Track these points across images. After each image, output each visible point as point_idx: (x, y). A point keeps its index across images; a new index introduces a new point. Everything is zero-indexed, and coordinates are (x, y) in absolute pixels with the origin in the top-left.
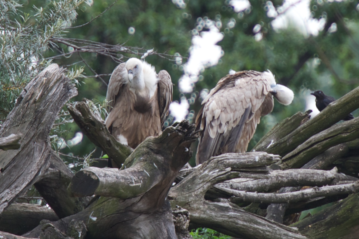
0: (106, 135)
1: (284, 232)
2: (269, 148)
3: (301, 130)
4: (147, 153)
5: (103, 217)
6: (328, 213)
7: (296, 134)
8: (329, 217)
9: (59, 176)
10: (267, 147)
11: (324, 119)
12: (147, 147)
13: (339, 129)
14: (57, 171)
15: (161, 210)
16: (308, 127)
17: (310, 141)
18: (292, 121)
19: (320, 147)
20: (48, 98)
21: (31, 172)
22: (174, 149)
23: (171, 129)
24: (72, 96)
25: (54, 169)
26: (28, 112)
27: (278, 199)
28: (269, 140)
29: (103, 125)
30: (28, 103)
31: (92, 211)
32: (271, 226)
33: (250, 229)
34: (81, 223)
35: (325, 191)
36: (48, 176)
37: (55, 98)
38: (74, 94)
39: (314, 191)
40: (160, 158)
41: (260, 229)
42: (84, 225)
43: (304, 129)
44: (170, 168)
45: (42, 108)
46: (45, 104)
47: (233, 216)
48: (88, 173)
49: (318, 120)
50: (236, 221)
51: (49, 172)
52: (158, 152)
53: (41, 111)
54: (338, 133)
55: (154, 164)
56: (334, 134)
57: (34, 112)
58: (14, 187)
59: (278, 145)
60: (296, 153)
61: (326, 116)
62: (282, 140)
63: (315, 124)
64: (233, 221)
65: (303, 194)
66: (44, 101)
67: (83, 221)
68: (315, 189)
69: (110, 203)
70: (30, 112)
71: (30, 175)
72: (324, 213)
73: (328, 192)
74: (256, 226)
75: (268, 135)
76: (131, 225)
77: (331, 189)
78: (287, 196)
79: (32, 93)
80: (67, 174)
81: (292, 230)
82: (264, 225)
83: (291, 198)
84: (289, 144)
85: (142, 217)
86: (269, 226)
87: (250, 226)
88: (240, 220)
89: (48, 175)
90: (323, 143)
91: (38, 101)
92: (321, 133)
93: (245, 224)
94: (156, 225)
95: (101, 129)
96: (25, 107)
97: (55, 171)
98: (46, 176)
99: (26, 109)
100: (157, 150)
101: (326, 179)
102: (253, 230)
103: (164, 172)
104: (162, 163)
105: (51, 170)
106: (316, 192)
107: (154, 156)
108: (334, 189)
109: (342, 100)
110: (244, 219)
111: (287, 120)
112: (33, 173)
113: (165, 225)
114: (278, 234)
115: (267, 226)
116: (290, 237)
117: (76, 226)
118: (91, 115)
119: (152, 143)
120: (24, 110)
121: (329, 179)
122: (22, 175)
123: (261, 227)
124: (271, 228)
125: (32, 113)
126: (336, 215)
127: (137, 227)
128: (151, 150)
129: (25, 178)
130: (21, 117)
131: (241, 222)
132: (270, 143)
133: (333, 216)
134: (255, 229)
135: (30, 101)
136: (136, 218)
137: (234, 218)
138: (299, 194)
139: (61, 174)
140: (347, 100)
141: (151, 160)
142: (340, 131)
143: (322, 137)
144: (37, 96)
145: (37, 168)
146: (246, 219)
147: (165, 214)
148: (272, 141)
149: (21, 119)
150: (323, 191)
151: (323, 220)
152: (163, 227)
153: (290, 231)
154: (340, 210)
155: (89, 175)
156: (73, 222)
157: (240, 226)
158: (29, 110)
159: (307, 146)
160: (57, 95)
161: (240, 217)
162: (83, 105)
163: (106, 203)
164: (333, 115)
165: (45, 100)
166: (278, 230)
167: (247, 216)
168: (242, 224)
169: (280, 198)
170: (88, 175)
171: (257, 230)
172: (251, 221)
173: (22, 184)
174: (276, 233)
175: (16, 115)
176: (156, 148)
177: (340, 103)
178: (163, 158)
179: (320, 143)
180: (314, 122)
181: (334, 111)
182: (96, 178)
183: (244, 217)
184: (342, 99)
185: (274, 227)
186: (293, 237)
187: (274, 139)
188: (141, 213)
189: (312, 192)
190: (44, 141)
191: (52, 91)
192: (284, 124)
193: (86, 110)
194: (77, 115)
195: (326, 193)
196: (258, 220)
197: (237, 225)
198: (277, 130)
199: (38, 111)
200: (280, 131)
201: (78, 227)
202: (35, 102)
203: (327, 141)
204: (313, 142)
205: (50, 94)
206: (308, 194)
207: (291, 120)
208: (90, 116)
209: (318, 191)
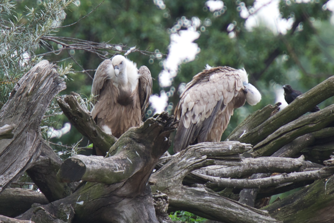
0: (92, 126)
1: (255, 215)
2: (242, 137)
3: (271, 121)
4: (130, 142)
5: (90, 201)
6: (295, 198)
7: (267, 125)
8: (297, 201)
9: (49, 163)
10: (240, 136)
11: (292, 111)
12: (130, 136)
13: (306, 120)
14: (48, 158)
15: (142, 195)
16: (277, 118)
17: (280, 131)
18: (263, 113)
19: (288, 137)
20: (39, 91)
21: (24, 160)
22: (155, 138)
23: (152, 120)
24: (61, 89)
25: (45, 157)
26: (21, 104)
27: (250, 184)
28: (242, 130)
29: (90, 117)
30: (20, 96)
31: (79, 196)
32: (243, 209)
33: (224, 212)
34: (69, 206)
35: (293, 177)
36: (39, 164)
37: (46, 91)
38: (63, 88)
39: (283, 177)
40: (141, 147)
41: (234, 212)
42: (72, 208)
43: (274, 121)
44: (151, 156)
45: (34, 101)
46: (37, 97)
47: (209, 200)
48: (75, 161)
49: (287, 112)
50: (212, 205)
51: (40, 160)
52: (140, 141)
53: (32, 104)
54: (305, 124)
55: (137, 153)
56: (302, 125)
57: (26, 104)
58: (8, 174)
59: (250, 135)
60: (267, 142)
61: (294, 108)
62: (254, 130)
63: (284, 115)
64: (209, 204)
65: (273, 180)
66: (35, 94)
67: (71, 205)
68: (284, 175)
69: (96, 188)
70: (22, 104)
71: (22, 163)
72: (292, 197)
73: (296, 178)
74: (229, 209)
75: (241, 126)
76: (115, 208)
77: (299, 176)
78: (258, 182)
79: (24, 87)
80: (56, 161)
81: (263, 213)
82: (237, 208)
83: (262, 183)
84: (260, 134)
85: (125, 201)
86: (241, 209)
87: (224, 209)
88: (215, 204)
89: (39, 162)
90: (291, 133)
91: (30, 94)
92: (290, 124)
93: (220, 207)
94: (138, 208)
95: (88, 120)
96: (18, 99)
97: (45, 159)
98: (37, 163)
99: (19, 101)
100: (139, 139)
101: (294, 166)
102: (227, 213)
103: (145, 160)
104: (143, 151)
105: (42, 158)
106: (285, 178)
107: (136, 145)
108: (301, 175)
109: (309, 94)
110: (218, 203)
111: (258, 112)
112: (25, 160)
113: (146, 208)
114: (250, 217)
115: (239, 209)
116: (261, 220)
117: (65, 209)
118: (79, 108)
119: (134, 133)
120: (17, 102)
121: (296, 166)
122: (15, 162)
123: (234, 211)
124: (244, 211)
125: (25, 106)
126: (303, 199)
127: (121, 210)
128: (134, 139)
129: (18, 165)
130: (15, 109)
131: (216, 206)
132: (243, 132)
133: (300, 200)
134: (229, 212)
135: (23, 94)
136: (120, 202)
137: (210, 201)
138: (269, 180)
139: (51, 161)
140: (314, 93)
141: (133, 149)
142: (307, 122)
143: (290, 128)
144: (29, 90)
145: (29, 156)
146: (220, 203)
147: (146, 198)
148: (245, 131)
149: (14, 110)
150: (291, 177)
151: (291, 204)
152: (145, 210)
153: (261, 213)
154: (306, 194)
155: (77, 162)
156: (62, 205)
157: (215, 209)
158: (21, 102)
159: (276, 136)
160: (48, 88)
161: (215, 201)
162: (71, 98)
163: (92, 188)
164: (300, 107)
165: (37, 93)
166: (250, 212)
167: (221, 200)
168: (217, 208)
169: (252, 184)
170: (75, 162)
171: (231, 213)
172: (225, 205)
173: (15, 171)
174: (248, 215)
175: (10, 107)
176: (138, 138)
177: (306, 96)
178: (144, 146)
179: (288, 133)
180: (283, 114)
181: (301, 103)
182: (83, 165)
183: (219, 201)
184: (308, 92)
185: (247, 211)
186: (263, 220)
187: (246, 129)
188: (124, 197)
189: (281, 178)
190: (36, 131)
191: (43, 85)
192: (256, 115)
193: (73, 102)
194: (66, 107)
195: (294, 179)
196: (231, 204)
197: (212, 209)
198: (249, 121)
199: (30, 103)
200: (251, 121)
201: (67, 210)
202: (27, 95)
203: (295, 131)
204: (282, 132)
205: (41, 88)
206: (277, 180)
207: (262, 111)
208: (77, 108)
209: (286, 177)
